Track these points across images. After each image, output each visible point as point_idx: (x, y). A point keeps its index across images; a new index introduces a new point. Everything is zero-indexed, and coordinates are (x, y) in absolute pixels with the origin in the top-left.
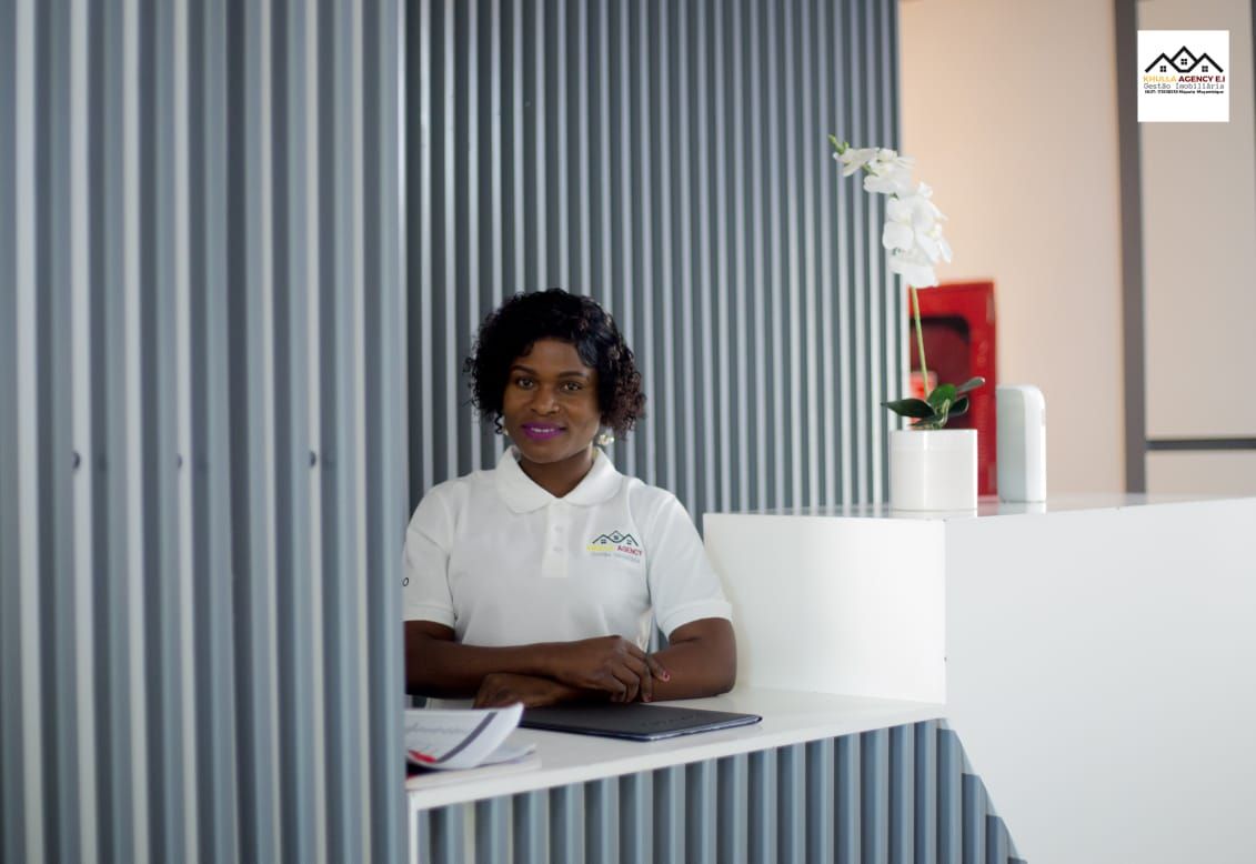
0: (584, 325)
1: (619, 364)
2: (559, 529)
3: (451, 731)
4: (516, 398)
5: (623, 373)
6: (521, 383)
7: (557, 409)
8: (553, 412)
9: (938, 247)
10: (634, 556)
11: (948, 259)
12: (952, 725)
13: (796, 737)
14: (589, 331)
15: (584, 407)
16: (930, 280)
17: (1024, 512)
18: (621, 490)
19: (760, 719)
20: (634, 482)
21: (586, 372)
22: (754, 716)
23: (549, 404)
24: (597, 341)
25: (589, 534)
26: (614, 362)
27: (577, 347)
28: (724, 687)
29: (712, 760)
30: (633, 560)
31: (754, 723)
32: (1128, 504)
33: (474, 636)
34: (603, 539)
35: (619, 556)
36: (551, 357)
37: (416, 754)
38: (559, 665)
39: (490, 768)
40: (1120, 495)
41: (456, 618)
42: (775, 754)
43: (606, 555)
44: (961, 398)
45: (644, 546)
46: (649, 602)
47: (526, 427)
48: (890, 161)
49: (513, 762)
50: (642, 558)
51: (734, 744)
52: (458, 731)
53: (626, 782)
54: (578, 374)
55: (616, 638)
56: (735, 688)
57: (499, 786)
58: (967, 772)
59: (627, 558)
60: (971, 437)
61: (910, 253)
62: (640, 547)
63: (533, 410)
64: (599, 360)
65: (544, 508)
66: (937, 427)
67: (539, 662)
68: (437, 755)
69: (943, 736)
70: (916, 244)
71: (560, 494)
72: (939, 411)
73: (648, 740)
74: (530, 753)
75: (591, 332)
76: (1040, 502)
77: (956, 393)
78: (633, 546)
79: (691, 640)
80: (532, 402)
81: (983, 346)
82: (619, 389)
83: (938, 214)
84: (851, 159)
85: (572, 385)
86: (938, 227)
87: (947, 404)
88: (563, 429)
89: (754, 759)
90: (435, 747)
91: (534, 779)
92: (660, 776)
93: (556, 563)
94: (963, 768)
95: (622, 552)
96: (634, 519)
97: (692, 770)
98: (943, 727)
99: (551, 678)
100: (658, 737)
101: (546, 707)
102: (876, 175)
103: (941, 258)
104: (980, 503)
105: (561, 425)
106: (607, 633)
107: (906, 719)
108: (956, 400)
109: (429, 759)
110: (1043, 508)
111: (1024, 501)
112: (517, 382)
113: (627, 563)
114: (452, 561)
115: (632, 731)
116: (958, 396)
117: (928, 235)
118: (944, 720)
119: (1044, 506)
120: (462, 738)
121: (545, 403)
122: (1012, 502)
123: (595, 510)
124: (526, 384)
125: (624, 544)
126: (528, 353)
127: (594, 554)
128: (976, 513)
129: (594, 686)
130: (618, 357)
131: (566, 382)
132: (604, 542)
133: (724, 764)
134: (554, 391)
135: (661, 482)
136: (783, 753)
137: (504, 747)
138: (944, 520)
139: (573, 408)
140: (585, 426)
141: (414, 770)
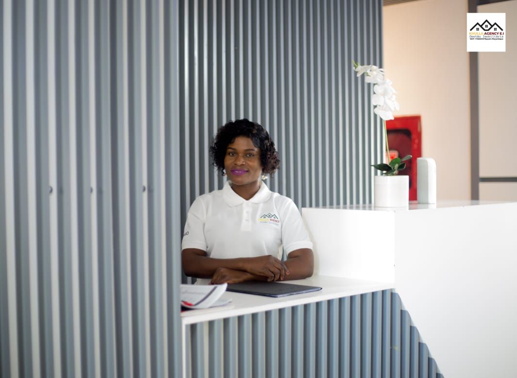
0: (255, 132)
1: (269, 147)
2: (247, 212)
3: (200, 293)
4: (229, 161)
5: (270, 150)
6: (231, 154)
7: (244, 163)
8: (243, 165)
9: (394, 104)
10: (276, 223)
11: (398, 109)
12: (397, 291)
13: (335, 296)
14: (257, 134)
15: (255, 163)
16: (390, 117)
17: (427, 208)
18: (271, 197)
19: (321, 289)
20: (276, 194)
21: (256, 149)
22: (319, 288)
23: (241, 161)
24: (260, 138)
25: (259, 214)
26: (267, 146)
27: (252, 140)
28: (308, 275)
29: (302, 305)
30: (276, 224)
31: (319, 290)
32: (472, 204)
33: (214, 255)
34: (265, 216)
35: (271, 223)
36: (242, 144)
37: (185, 303)
38: (248, 267)
39: (214, 309)
40: (469, 201)
41: (207, 247)
42: (327, 303)
43: (265, 222)
44: (402, 163)
45: (280, 219)
46: (281, 241)
47: (233, 171)
48: (375, 70)
49: (223, 306)
50: (280, 224)
51: (310, 299)
52: (202, 293)
53: (268, 314)
54: (253, 150)
55: (270, 256)
56: (313, 276)
57: (218, 315)
58: (403, 309)
59: (273, 223)
60: (406, 178)
61: (383, 107)
62: (279, 220)
63: (235, 164)
64: (261, 145)
65: (241, 204)
66: (393, 175)
67: (241, 265)
68: (194, 303)
69: (393, 295)
70: (385, 103)
71: (247, 199)
72: (394, 168)
73: (277, 297)
74: (230, 302)
75: (258, 134)
76: (434, 204)
77: (400, 161)
78: (276, 219)
79: (296, 257)
80: (234, 162)
81: (417, 141)
82: (269, 156)
83: (394, 91)
84: (360, 69)
85: (251, 155)
86: (394, 97)
87: (397, 166)
88: (247, 171)
89: (318, 304)
90: (192, 299)
91: (232, 313)
92: (281, 311)
93: (246, 225)
94: (401, 307)
95: (272, 222)
96: (276, 208)
97: (294, 309)
98: (393, 292)
99: (245, 271)
100: (281, 296)
101: (240, 283)
102: (370, 76)
103: (395, 108)
104: (409, 204)
105: (247, 170)
106: (267, 254)
107: (378, 288)
108: (400, 164)
109: (190, 305)
110: (435, 206)
111: (427, 203)
112: (229, 154)
113: (273, 225)
114: (206, 226)
115: (272, 293)
116: (402, 162)
117: (390, 99)
118: (394, 289)
119: (435, 205)
120: (203, 296)
121: (239, 161)
122: (423, 203)
123: (261, 205)
124: (233, 155)
125: (273, 218)
126: (233, 142)
127: (261, 222)
128: (408, 208)
129: (262, 274)
130: (269, 144)
131: (248, 154)
132: (265, 217)
133: (306, 307)
134: (243, 157)
135: (288, 195)
136: (329, 302)
137: (220, 300)
138: (395, 211)
139: (251, 163)
140: (256, 171)
141: (184, 309)
